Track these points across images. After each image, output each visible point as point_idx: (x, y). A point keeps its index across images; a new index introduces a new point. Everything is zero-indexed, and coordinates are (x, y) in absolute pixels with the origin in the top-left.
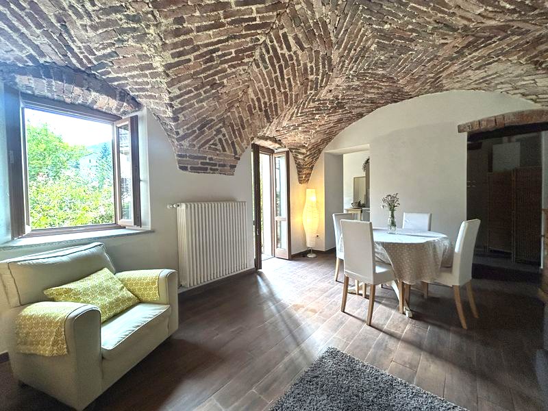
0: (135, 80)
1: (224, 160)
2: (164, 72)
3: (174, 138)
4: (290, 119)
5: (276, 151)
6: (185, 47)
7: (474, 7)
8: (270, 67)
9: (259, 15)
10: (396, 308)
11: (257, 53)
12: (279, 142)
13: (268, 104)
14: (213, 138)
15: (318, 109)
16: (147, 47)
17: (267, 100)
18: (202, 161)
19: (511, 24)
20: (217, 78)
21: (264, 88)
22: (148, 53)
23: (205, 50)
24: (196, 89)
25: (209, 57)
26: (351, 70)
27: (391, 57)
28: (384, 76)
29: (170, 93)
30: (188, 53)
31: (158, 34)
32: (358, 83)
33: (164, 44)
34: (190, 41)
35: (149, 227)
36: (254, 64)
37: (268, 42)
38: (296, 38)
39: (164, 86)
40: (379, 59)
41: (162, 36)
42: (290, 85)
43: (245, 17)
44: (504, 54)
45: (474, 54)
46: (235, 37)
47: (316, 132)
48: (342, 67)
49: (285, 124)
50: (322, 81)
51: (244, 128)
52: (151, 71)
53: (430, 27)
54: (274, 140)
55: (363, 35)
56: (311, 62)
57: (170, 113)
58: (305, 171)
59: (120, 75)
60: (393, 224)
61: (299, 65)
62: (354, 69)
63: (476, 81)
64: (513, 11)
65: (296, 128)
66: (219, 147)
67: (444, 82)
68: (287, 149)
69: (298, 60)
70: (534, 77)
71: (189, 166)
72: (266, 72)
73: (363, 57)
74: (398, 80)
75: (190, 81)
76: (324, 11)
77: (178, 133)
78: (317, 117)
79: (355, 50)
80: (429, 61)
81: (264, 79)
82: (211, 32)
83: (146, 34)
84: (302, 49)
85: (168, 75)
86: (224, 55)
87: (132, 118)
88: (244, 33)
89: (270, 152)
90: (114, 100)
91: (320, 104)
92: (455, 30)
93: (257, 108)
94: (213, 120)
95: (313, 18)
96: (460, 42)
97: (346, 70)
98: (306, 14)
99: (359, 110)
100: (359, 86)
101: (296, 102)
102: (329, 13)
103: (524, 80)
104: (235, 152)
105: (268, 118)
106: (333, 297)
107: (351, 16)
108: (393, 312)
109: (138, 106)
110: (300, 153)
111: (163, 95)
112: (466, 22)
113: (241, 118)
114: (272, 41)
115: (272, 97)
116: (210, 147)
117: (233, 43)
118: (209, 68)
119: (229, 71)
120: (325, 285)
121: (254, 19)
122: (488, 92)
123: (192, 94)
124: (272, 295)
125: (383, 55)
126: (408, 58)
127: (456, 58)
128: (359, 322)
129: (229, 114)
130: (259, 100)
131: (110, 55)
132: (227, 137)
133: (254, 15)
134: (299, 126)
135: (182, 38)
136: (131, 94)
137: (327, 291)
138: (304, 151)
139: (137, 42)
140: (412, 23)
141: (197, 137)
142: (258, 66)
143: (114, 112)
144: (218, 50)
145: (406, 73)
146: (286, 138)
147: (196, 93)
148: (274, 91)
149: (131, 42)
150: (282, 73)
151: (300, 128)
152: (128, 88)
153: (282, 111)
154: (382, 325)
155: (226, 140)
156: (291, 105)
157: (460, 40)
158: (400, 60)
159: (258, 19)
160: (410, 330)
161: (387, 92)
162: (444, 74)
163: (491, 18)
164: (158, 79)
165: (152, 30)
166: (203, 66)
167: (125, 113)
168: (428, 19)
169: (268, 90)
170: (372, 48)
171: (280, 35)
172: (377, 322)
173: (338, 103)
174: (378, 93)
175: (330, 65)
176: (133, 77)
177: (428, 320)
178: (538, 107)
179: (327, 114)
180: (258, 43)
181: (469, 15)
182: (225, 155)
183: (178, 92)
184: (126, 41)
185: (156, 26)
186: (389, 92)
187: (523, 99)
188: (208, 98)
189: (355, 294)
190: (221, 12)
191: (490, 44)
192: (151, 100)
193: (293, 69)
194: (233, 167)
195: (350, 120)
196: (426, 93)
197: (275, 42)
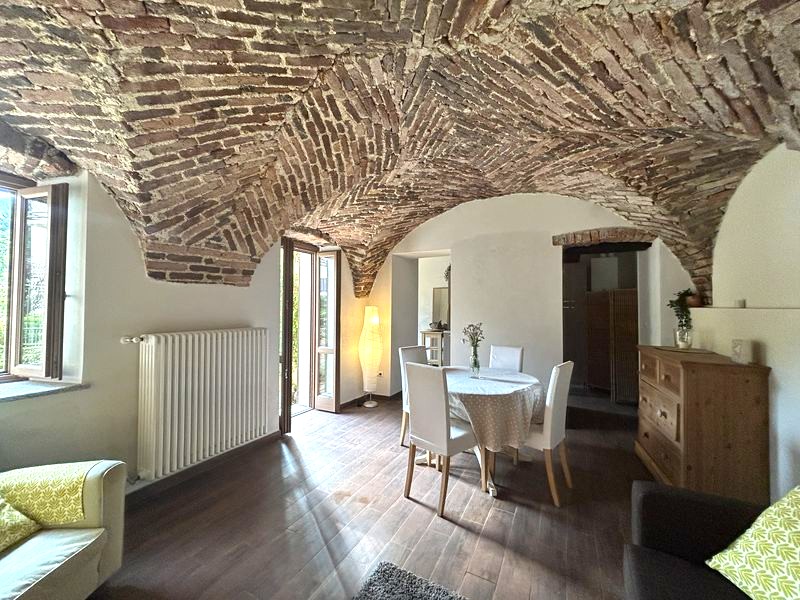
0: (66, 126)
1: (233, 263)
2: (123, 123)
3: (140, 226)
4: (343, 207)
5: (321, 249)
6: (165, 92)
7: (561, 110)
8: (309, 137)
9: (290, 67)
10: (477, 483)
11: (289, 116)
12: (327, 237)
13: (307, 186)
14: (214, 229)
15: (382, 197)
16: (91, 81)
17: (305, 179)
18: (193, 264)
19: (600, 134)
20: (222, 142)
21: (301, 164)
22: (93, 90)
23: (201, 100)
24: (185, 154)
25: (209, 111)
26: (425, 153)
27: (475, 146)
28: (467, 166)
29: (133, 156)
30: (169, 100)
31: (113, 66)
32: (434, 170)
33: (124, 82)
34: (174, 84)
35: (79, 379)
36: (283, 130)
37: (306, 102)
38: (347, 103)
39: (123, 144)
40: (460, 145)
41: (121, 69)
42: (341, 164)
43: (269, 65)
44: (596, 164)
45: (565, 158)
46: (253, 90)
47: (380, 228)
48: (414, 148)
49: (334, 212)
50: (386, 162)
51: (267, 216)
52: (99, 117)
53: (517, 122)
54: (319, 233)
55: (439, 115)
56: (370, 137)
57: (132, 186)
58: (365, 280)
59: (33, 115)
60: (476, 364)
61: (353, 138)
62: (429, 153)
63: (569, 187)
64: (600, 123)
65: (351, 219)
66: (225, 243)
67: (536, 182)
68: (337, 248)
69: (350, 132)
70: (624, 193)
71: (168, 273)
72: (304, 143)
73: (440, 141)
74: (484, 173)
75: (172, 142)
76: (385, 79)
77: (148, 220)
78: (381, 207)
79: (429, 131)
80: (518, 158)
81: (301, 152)
82: (211, 77)
83: (88, 61)
84: (358, 119)
85: (130, 129)
86: (235, 111)
87: (55, 188)
88: (267, 85)
89: (313, 249)
90: (19, 154)
91: (386, 191)
92: (542, 129)
93: (290, 190)
94: (214, 203)
95: (371, 82)
96: (550, 143)
97: (419, 153)
98: (361, 78)
99: (438, 204)
100: (436, 174)
101: (350, 186)
102: (393, 82)
103: (616, 195)
104: (253, 251)
105: (307, 204)
106: (396, 474)
107: (422, 90)
108: (474, 490)
109: (72, 167)
110: (356, 254)
111: (120, 158)
112: (554, 124)
113: (262, 202)
114: (311, 103)
115: (313, 177)
116: (208, 244)
117: (249, 97)
118: (208, 127)
119: (243, 135)
120: (384, 453)
121: (284, 71)
122: (582, 201)
123: (177, 162)
124: (302, 478)
125: (465, 142)
126: (494, 150)
127: (548, 159)
128: (428, 512)
129: (243, 195)
130: (292, 179)
131: (14, 80)
132: (239, 227)
133: (283, 65)
134: (355, 217)
135: (158, 77)
136: (58, 146)
137: (388, 463)
138: (362, 251)
139: (72, 70)
140: (495, 113)
141: (185, 227)
142: (291, 133)
143: (21, 172)
144: (224, 103)
145: (493, 167)
146: (336, 232)
147: (184, 160)
148: (315, 169)
149: (58, 68)
150: (327, 146)
151: (357, 221)
152: (51, 137)
153: (329, 196)
154: (458, 514)
155: (237, 233)
156: (343, 189)
157: (549, 141)
158: (485, 151)
159: (289, 71)
160: (494, 517)
161: (472, 186)
162: (536, 174)
163: (579, 125)
164: (111, 131)
165: (100, 57)
166: (197, 123)
167: (43, 176)
168: (513, 113)
169: (306, 167)
170: (451, 132)
171: (325, 97)
172: (451, 509)
173: (410, 192)
174: (461, 186)
175: (397, 145)
176: (62, 121)
177: (515, 498)
178: (630, 224)
179: (395, 205)
180: (291, 103)
181: (557, 118)
182: (235, 256)
183: (151, 157)
184: (47, 64)
185: (110, 53)
186: (475, 186)
187: (616, 214)
188: (206, 170)
189: (426, 465)
190: (229, 53)
191: (581, 151)
192: (98, 162)
193: (345, 143)
194: (248, 273)
195: (426, 215)
196: (517, 192)
197: (316, 105)
